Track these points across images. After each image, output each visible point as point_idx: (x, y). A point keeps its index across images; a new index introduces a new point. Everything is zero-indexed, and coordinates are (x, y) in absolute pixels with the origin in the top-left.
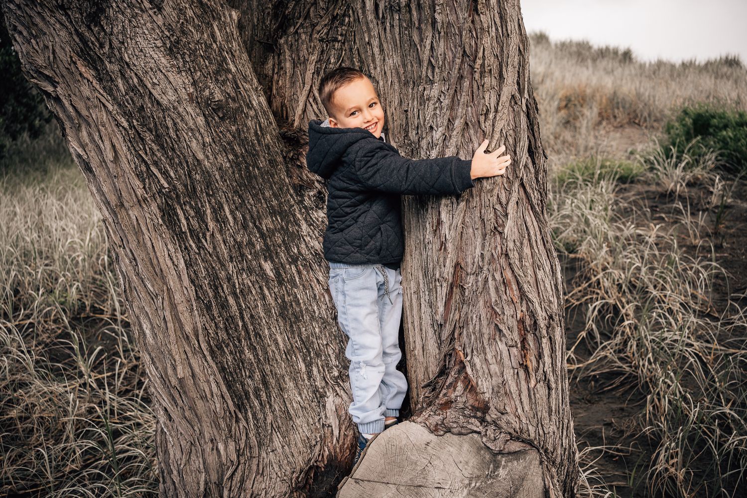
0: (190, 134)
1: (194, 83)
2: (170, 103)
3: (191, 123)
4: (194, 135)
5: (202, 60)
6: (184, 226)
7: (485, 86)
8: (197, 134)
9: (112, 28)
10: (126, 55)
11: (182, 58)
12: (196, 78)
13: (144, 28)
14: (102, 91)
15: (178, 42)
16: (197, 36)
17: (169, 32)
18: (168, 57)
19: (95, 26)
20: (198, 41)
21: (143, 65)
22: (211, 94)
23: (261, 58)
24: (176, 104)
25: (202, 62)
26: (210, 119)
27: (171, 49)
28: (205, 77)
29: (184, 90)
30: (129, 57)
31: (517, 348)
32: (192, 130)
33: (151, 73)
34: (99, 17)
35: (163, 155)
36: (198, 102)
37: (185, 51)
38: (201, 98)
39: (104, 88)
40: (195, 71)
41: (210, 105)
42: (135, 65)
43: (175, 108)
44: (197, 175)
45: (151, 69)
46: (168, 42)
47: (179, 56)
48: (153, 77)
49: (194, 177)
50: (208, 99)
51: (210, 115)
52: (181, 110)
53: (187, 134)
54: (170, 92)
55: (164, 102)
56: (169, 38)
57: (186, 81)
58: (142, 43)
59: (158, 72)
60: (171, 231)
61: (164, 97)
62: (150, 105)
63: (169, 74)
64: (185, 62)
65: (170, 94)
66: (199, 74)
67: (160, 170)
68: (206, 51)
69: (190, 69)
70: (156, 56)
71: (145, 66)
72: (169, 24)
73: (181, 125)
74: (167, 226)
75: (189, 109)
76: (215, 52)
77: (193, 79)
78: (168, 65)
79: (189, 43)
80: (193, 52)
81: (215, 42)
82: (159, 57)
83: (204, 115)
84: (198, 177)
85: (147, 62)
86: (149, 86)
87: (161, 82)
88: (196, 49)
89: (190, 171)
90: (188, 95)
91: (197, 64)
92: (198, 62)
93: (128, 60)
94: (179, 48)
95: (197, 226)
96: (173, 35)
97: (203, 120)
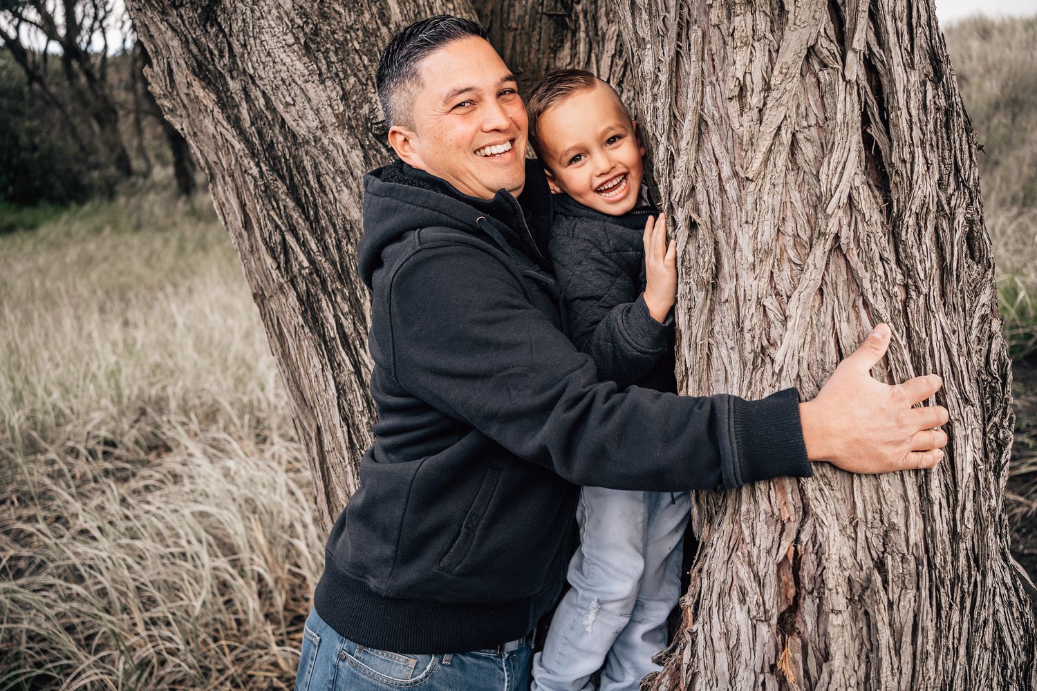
0: (339, 180)
1: (345, 97)
2: (309, 132)
3: (341, 162)
4: (344, 180)
5: (357, 57)
6: (332, 328)
7: (737, 35)
8: (350, 180)
9: (230, 25)
10: (250, 64)
11: (325, 58)
12: (348, 87)
13: (269, 17)
14: (225, 124)
15: (316, 32)
16: (349, 18)
17: (301, 18)
18: (306, 59)
19: (212, 26)
20: (351, 27)
21: (272, 76)
22: (372, 111)
23: (550, 40)
24: (319, 133)
25: (358, 61)
26: (372, 152)
27: (306, 46)
28: (362, 84)
29: (329, 110)
30: (253, 67)
31: (769, 625)
32: (342, 172)
33: (283, 88)
34: (215, 12)
35: (300, 217)
36: (351, 127)
37: (328, 46)
38: (357, 120)
39: (228, 118)
40: (346, 77)
41: (370, 130)
42: (261, 78)
43: (317, 139)
44: (349, 246)
45: (283, 80)
46: (301, 35)
47: (320, 55)
48: (286, 93)
49: (345, 249)
50: (367, 119)
51: (371, 147)
52: (326, 141)
53: (334, 179)
54: (310, 114)
55: (302, 131)
56: (302, 28)
57: (334, 95)
58: (270, 42)
59: (293, 84)
60: (316, 336)
61: (301, 123)
62: (281, 139)
63: (309, 85)
64: (329, 64)
65: (310, 118)
66: (352, 80)
67: (298, 240)
68: (364, 42)
69: (337, 75)
70: (288, 60)
71: (275, 78)
72: (301, 7)
73: (325, 165)
74: (310, 328)
75: (339, 139)
76: (384, 42)
77: (343, 89)
78: (306, 72)
79: (334, 32)
80: (342, 46)
81: (386, 24)
82: (292, 61)
83: (363, 146)
84: (351, 249)
85: (277, 72)
86: (280, 108)
87: (298, 99)
88: (346, 39)
89: (339, 240)
90: (336, 116)
91: (348, 65)
92: (351, 61)
93: (252, 72)
94: (318, 43)
95: (352, 329)
96: (306, 23)
97: (361, 155)
